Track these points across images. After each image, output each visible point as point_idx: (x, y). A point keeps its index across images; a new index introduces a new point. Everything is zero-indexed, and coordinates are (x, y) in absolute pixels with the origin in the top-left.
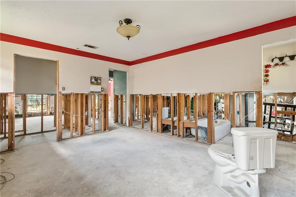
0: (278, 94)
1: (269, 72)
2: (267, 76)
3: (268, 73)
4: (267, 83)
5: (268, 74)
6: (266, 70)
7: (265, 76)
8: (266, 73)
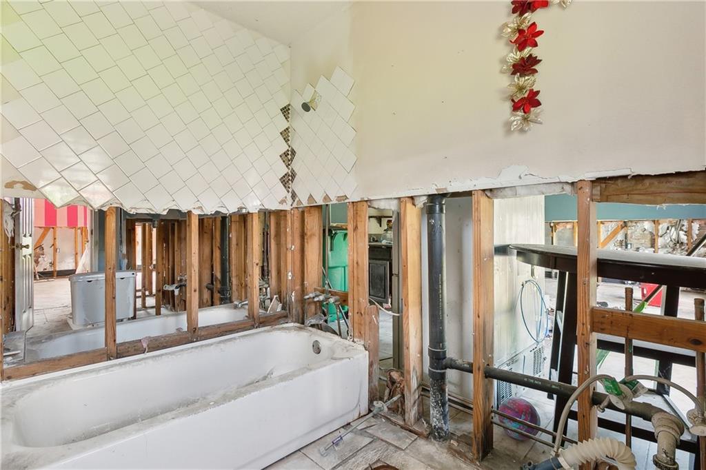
0: (597, 191)
1: (538, 39)
2: (526, 66)
3: (535, 45)
4: (525, 119)
5: (535, 52)
6: (521, 32)
7: (514, 73)
8: (521, 47)
